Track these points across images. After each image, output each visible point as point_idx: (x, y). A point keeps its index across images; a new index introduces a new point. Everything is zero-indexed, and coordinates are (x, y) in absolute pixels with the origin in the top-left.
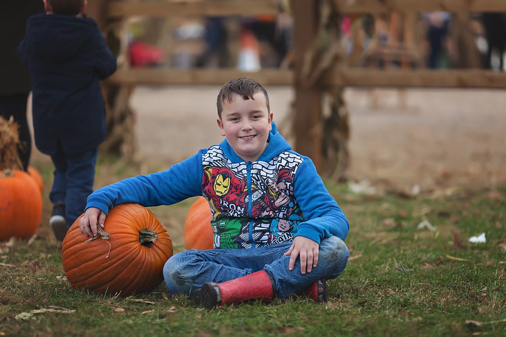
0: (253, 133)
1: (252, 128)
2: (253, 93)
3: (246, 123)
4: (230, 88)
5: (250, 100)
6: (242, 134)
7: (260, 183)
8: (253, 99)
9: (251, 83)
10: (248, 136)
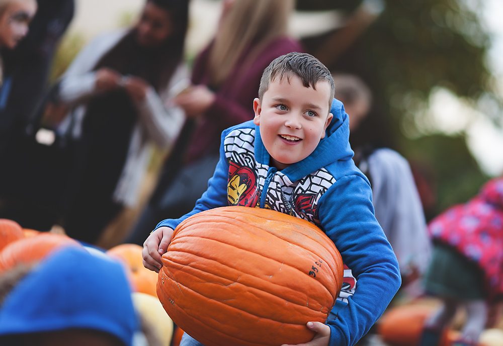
0: (299, 134)
1: (300, 127)
2: (317, 80)
3: (294, 118)
4: (288, 62)
5: (311, 88)
6: (284, 131)
7: (280, 204)
8: (314, 88)
9: (318, 65)
10: (291, 136)
